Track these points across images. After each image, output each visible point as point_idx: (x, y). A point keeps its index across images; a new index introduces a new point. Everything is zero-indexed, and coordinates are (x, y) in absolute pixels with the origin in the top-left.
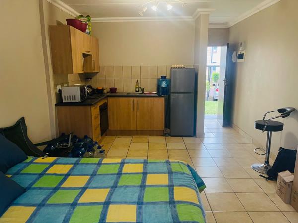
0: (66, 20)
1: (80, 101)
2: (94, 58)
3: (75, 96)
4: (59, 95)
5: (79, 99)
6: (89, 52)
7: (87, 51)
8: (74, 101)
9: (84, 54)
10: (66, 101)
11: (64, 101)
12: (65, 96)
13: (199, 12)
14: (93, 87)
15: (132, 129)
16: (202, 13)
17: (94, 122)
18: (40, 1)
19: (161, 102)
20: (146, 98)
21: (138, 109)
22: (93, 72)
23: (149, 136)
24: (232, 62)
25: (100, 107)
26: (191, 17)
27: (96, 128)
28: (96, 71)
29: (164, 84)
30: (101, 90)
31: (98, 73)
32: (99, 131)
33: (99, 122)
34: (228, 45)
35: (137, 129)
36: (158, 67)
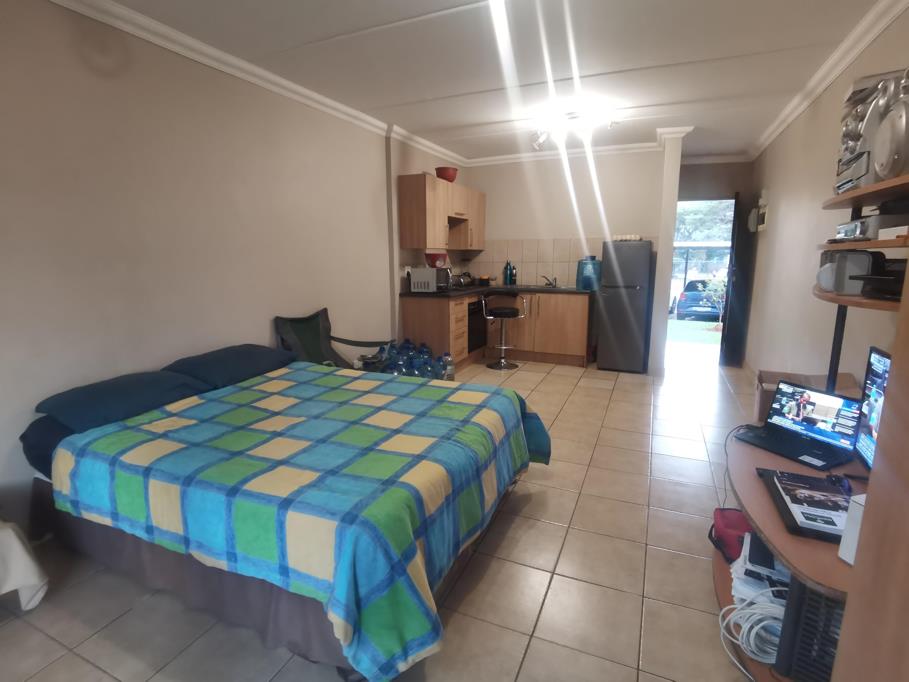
0: (436, 169)
1: (435, 290)
2: (472, 224)
3: (428, 283)
4: (407, 281)
5: (433, 288)
6: (462, 215)
7: (456, 214)
8: (426, 291)
9: (450, 219)
10: (416, 290)
11: (413, 290)
12: (415, 283)
13: (661, 134)
14: (472, 275)
15: (526, 349)
16: (666, 136)
17: (453, 326)
18: (388, 139)
19: (581, 303)
20: (553, 296)
21: (538, 313)
22: (469, 248)
23: (556, 364)
24: (748, 230)
25: (470, 304)
26: (654, 144)
27: (458, 337)
28: (475, 248)
29: (589, 270)
30: (487, 281)
31: (481, 251)
32: (464, 342)
33: (466, 329)
34: (736, 197)
35: (536, 350)
36: (588, 240)
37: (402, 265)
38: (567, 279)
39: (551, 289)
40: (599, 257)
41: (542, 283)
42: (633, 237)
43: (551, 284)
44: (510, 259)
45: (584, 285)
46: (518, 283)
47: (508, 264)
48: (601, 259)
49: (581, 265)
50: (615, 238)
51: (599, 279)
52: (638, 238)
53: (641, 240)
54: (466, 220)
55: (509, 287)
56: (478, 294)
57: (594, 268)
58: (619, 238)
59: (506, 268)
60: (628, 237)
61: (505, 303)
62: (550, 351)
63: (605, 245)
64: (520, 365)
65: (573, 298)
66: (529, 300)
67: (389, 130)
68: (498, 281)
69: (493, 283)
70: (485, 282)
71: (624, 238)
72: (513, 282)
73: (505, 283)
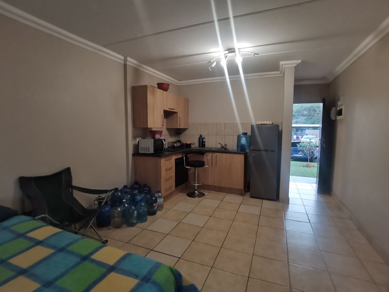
0: (157, 84)
1: (153, 152)
2: (180, 115)
3: (149, 148)
4: (136, 147)
5: (152, 151)
6: (173, 109)
7: (169, 109)
8: (148, 152)
9: (165, 111)
10: (142, 152)
11: (140, 152)
12: (141, 148)
13: (282, 65)
14: (182, 142)
16: (286, 66)
17: (163, 174)
18: (125, 65)
19: (240, 158)
20: (224, 154)
21: (216, 164)
22: (179, 127)
23: (227, 193)
24: (331, 119)
25: (176, 160)
26: (278, 72)
27: (167, 180)
28: (182, 127)
29: (244, 141)
30: (190, 145)
31: (186, 129)
32: (173, 182)
33: (174, 174)
34: (324, 101)
35: (216, 185)
36: (242, 124)
37: (134, 137)
38: (232, 145)
39: (224, 150)
40: (249, 133)
41: (219, 146)
42: (268, 123)
43: (223, 147)
44: (202, 134)
45: (241, 149)
46: (206, 146)
47: (201, 136)
48: (250, 134)
49: (239, 138)
50: (258, 123)
51: (250, 146)
52: (271, 123)
53: (272, 124)
54: (176, 112)
55: (201, 148)
56: (183, 153)
57: (246, 140)
58: (260, 123)
59: (200, 138)
60: (265, 123)
61: (197, 158)
62: (223, 185)
63: (252, 126)
64: (206, 194)
65: (236, 156)
66: (211, 157)
67: (125, 60)
68: (196, 145)
69: (193, 146)
70: (189, 146)
71: (263, 123)
72: (204, 146)
73: (199, 146)
